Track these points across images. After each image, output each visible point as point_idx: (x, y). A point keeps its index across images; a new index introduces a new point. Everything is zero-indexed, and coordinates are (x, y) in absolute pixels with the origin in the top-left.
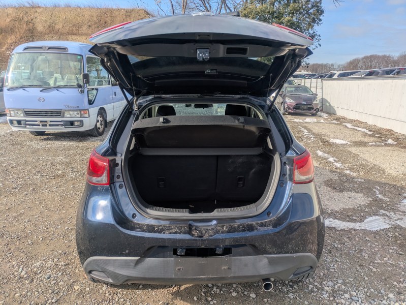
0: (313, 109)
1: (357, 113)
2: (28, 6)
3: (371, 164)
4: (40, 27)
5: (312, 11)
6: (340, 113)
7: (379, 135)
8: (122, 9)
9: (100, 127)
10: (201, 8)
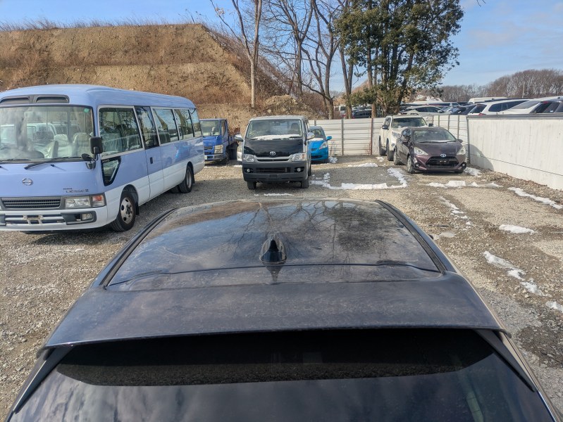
0: (457, 163)
1: (529, 170)
2: (41, 27)
4: (58, 57)
5: (444, 13)
6: (499, 168)
8: (170, 25)
9: (127, 216)
10: (282, 18)
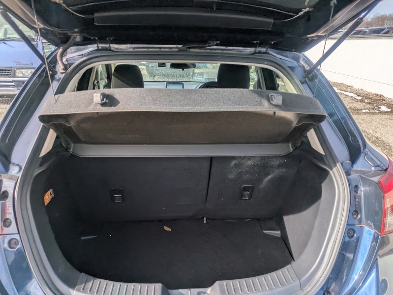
3: (372, 136)
7: (369, 101)
